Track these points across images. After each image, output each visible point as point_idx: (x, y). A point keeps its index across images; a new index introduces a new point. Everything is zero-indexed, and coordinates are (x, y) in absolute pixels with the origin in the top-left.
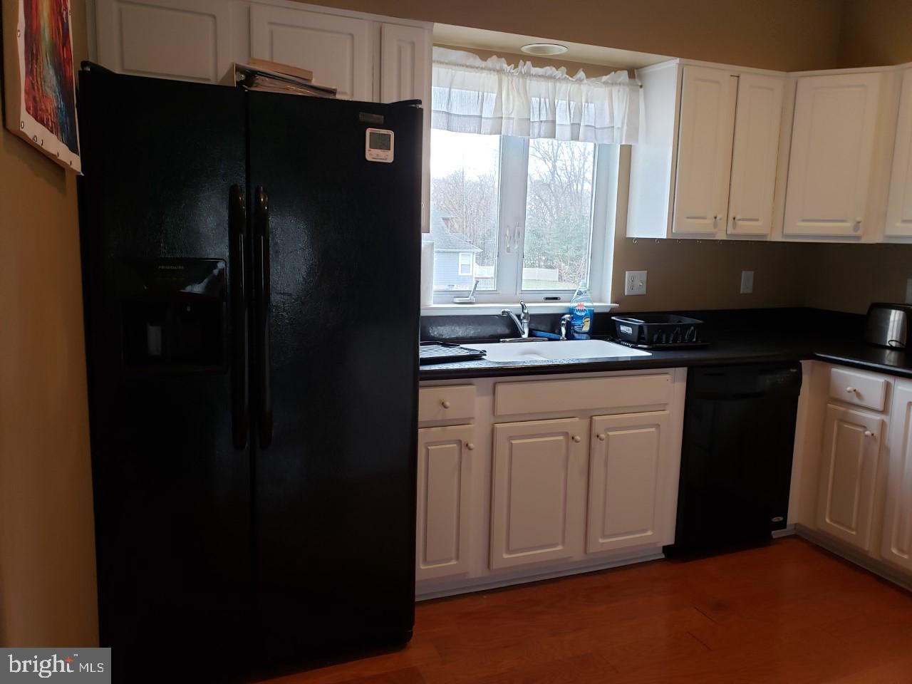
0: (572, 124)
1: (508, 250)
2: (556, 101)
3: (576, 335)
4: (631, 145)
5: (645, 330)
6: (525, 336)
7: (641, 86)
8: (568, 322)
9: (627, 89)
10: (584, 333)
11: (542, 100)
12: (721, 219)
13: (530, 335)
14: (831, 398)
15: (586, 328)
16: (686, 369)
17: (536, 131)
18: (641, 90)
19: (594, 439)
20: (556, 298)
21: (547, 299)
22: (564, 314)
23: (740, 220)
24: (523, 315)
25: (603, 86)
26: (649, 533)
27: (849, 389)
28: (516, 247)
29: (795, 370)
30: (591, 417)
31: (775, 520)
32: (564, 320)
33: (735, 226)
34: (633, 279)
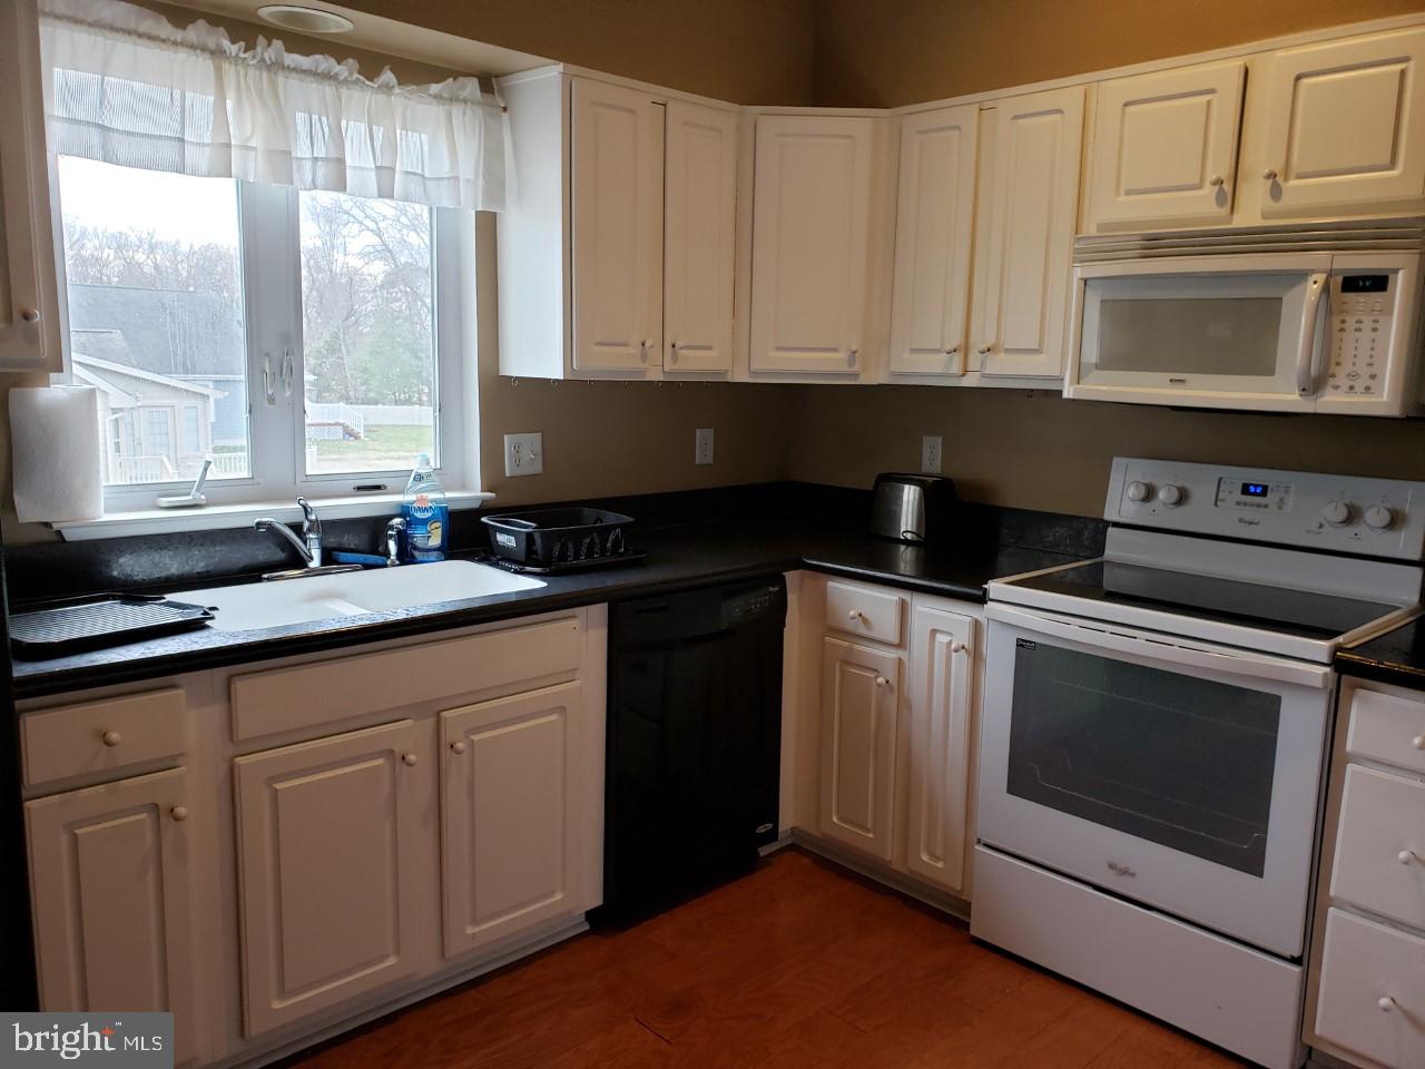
0: (378, 168)
1: (271, 400)
2: (343, 123)
3: (416, 554)
4: (495, 213)
5: (538, 541)
6: (315, 563)
7: (505, 109)
8: (399, 532)
9: (479, 111)
10: (433, 550)
11: (315, 117)
12: (652, 347)
13: (326, 562)
14: (829, 627)
15: (436, 540)
16: (606, 604)
17: (309, 177)
18: (505, 116)
19: (446, 754)
20: (378, 487)
21: (359, 488)
22: (391, 517)
23: (682, 348)
24: (306, 525)
25: (435, 101)
26: (559, 896)
27: (852, 613)
28: (287, 395)
29: (776, 589)
30: (438, 714)
31: (761, 830)
32: (392, 528)
33: (675, 358)
34: (517, 448)
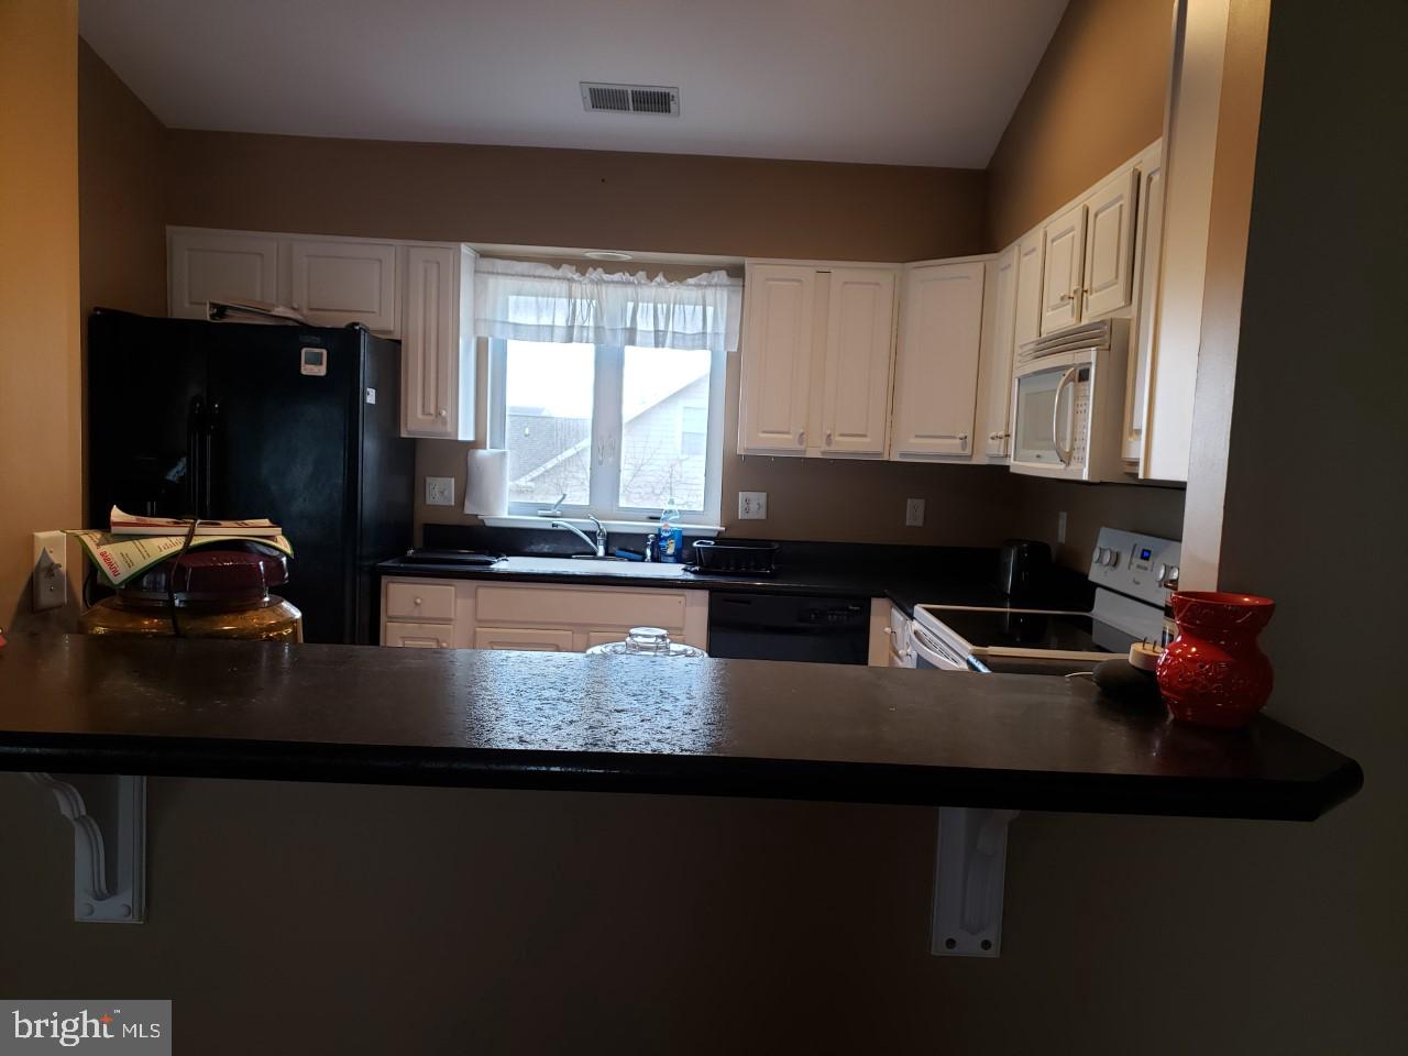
1: (601, 463)
6: (601, 554)
8: (653, 543)
10: (670, 556)
13: (607, 553)
15: (670, 551)
16: (707, 593)
21: (652, 518)
22: (654, 535)
24: (597, 533)
25: (695, 288)
28: (611, 460)
29: (856, 608)
32: (649, 540)
34: (747, 501)
